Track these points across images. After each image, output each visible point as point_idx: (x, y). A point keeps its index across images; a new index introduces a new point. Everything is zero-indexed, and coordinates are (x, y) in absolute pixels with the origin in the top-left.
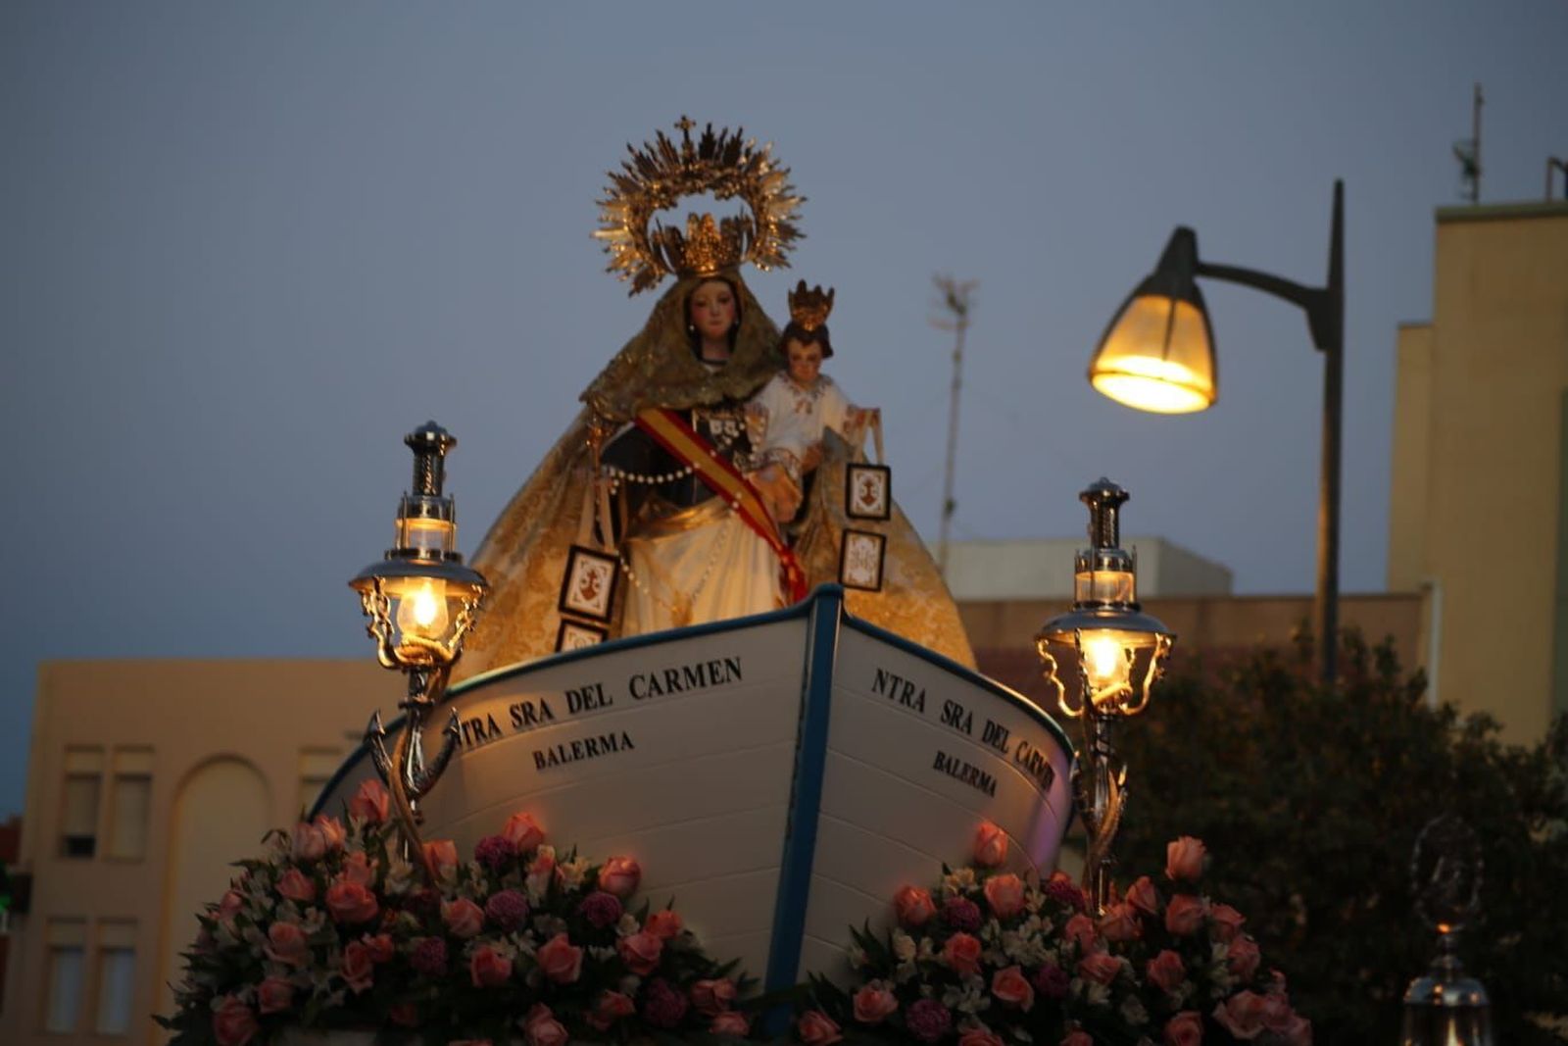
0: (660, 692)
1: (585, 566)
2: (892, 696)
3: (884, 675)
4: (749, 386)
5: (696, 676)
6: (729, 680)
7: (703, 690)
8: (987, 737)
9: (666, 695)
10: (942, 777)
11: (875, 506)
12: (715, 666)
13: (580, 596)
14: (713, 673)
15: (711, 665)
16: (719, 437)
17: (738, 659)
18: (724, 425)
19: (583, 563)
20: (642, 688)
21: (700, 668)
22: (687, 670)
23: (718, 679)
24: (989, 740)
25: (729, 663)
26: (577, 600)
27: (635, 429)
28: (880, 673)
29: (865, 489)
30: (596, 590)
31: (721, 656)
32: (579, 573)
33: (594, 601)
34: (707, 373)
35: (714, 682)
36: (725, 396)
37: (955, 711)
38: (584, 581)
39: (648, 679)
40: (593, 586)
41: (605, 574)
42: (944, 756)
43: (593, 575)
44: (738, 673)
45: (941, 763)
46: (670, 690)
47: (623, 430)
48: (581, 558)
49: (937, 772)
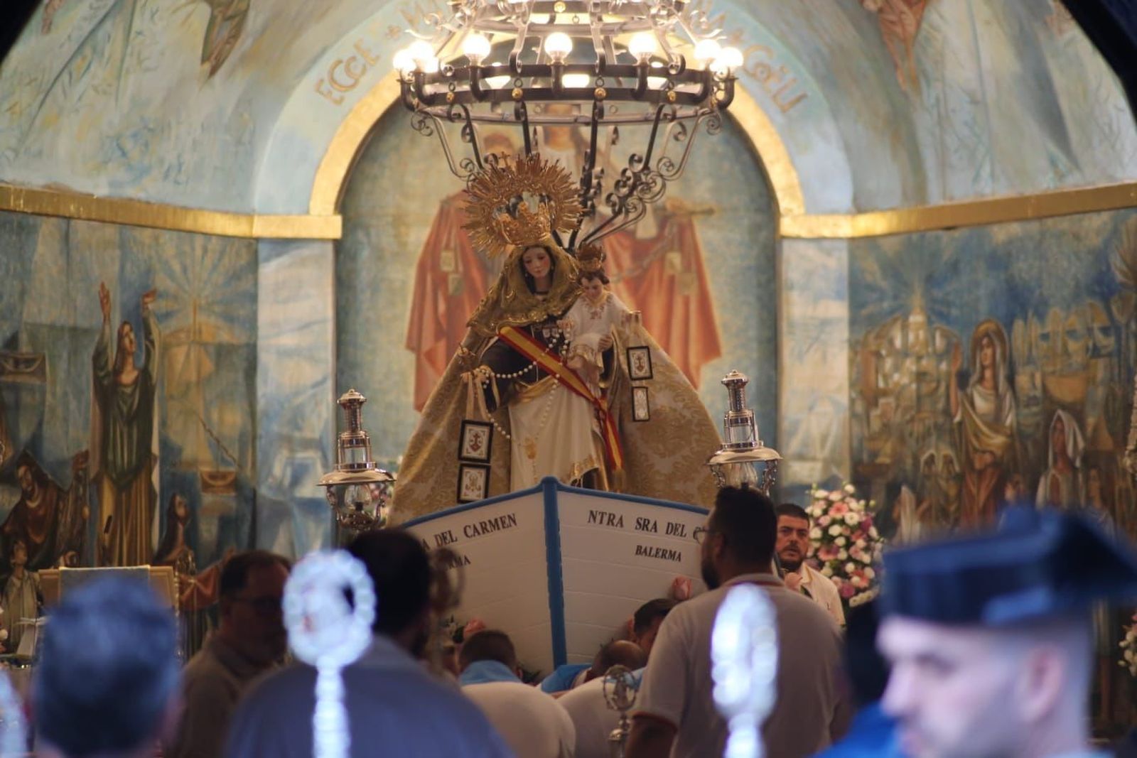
0: (479, 534)
1: (472, 432)
2: (601, 522)
3: (595, 513)
4: (563, 306)
5: (495, 525)
6: (511, 526)
7: (499, 531)
8: (669, 532)
9: (482, 535)
10: (642, 558)
11: (644, 371)
12: (503, 519)
13: (470, 450)
14: (503, 523)
15: (501, 518)
16: (548, 339)
17: (514, 515)
18: (551, 332)
19: (470, 430)
20: (470, 532)
21: (496, 520)
22: (490, 522)
23: (506, 526)
24: (671, 532)
25: (509, 517)
26: (468, 452)
27: (499, 340)
28: (592, 512)
29: (638, 362)
30: (480, 445)
31: (505, 514)
32: (468, 436)
33: (479, 452)
34: (538, 300)
35: (504, 527)
36: (548, 315)
37: (644, 522)
38: (472, 441)
39: (472, 527)
40: (478, 443)
41: (484, 434)
42: (641, 547)
43: (477, 436)
44: (514, 522)
45: (639, 550)
46: (484, 532)
47: (492, 341)
48: (468, 427)
49: (640, 556)
